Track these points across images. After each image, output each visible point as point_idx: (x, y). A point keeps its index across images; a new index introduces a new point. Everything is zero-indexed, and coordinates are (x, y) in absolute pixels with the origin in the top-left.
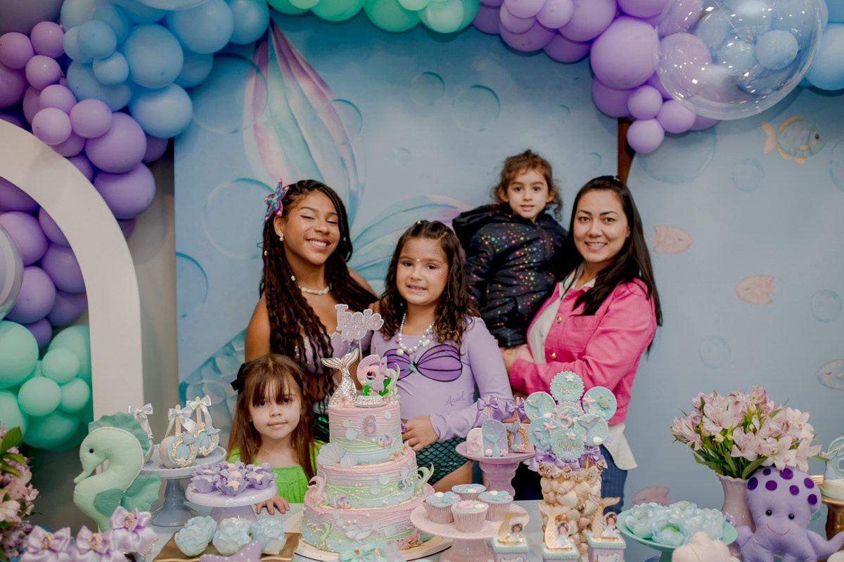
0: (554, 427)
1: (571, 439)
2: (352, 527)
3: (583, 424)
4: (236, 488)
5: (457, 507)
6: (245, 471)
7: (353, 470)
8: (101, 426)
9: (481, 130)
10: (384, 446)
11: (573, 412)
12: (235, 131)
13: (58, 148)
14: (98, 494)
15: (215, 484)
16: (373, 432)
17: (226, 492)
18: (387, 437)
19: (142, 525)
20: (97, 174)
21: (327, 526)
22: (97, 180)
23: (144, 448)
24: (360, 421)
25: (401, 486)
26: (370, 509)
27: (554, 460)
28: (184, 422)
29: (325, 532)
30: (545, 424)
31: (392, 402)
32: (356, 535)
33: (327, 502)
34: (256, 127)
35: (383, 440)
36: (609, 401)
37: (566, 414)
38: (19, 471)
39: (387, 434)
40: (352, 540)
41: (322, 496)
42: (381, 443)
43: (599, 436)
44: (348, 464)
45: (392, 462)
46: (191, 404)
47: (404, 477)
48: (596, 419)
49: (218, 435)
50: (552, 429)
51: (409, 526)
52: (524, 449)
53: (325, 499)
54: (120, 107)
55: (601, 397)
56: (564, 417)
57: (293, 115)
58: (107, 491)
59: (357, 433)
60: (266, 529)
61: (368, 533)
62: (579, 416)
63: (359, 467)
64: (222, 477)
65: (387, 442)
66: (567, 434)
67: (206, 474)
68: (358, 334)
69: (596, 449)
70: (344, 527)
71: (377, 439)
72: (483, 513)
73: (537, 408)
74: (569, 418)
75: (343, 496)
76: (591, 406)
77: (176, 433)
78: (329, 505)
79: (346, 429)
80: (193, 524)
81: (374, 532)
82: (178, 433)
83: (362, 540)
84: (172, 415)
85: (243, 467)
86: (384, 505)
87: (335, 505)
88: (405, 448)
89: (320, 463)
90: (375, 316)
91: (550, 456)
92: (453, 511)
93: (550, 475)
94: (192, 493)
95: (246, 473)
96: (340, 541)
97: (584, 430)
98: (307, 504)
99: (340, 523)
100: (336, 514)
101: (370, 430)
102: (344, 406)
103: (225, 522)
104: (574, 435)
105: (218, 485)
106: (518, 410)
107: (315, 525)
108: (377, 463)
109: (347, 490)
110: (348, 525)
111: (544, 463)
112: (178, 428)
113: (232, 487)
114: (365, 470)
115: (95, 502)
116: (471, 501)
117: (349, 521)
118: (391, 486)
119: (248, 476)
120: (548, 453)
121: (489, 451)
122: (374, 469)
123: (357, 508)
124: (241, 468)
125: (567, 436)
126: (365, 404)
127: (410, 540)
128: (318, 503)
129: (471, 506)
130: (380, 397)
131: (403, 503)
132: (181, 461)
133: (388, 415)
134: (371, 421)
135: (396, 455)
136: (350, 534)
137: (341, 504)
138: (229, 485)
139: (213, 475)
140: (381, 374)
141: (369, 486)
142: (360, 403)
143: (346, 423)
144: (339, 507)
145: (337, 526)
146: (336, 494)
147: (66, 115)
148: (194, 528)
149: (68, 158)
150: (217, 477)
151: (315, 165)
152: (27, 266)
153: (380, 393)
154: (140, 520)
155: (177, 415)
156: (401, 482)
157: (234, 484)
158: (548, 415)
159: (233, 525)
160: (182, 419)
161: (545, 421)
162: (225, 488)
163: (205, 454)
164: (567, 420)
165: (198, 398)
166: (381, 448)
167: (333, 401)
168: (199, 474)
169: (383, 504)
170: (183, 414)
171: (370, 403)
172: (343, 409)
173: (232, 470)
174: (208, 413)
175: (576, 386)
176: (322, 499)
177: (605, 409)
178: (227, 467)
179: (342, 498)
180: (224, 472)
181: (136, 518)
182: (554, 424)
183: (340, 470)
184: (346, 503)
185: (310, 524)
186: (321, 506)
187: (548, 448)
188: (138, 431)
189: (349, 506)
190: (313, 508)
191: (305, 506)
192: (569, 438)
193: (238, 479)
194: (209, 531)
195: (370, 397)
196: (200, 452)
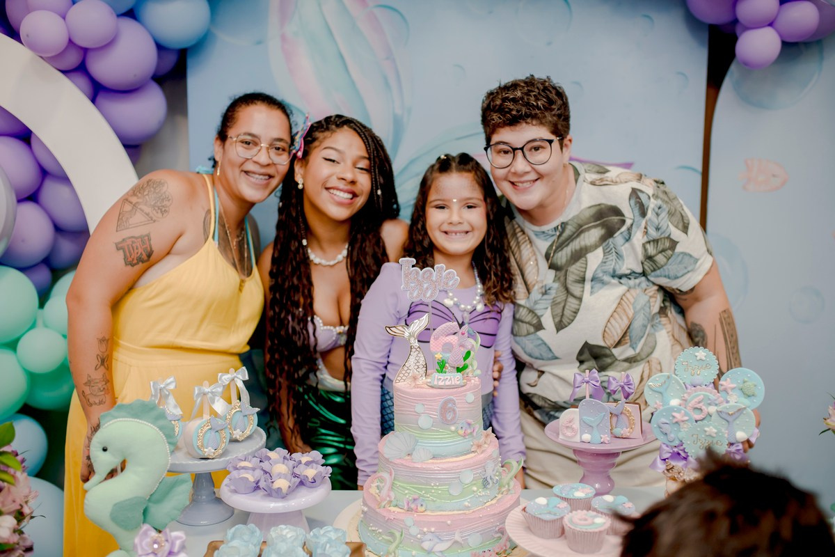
0: (686, 418)
1: (710, 436)
2: (429, 536)
3: (724, 416)
4: (285, 489)
5: (571, 521)
6: (291, 463)
7: (429, 466)
8: (116, 418)
9: (549, 44)
10: (464, 436)
11: (709, 399)
12: (259, 43)
13: (53, 60)
14: (115, 505)
15: (257, 484)
16: (454, 418)
17: (272, 493)
18: (469, 424)
19: (176, 550)
20: (98, 91)
21: (398, 534)
22: (100, 99)
23: (169, 443)
24: (438, 406)
25: (485, 483)
26: (450, 513)
27: (685, 459)
28: (213, 402)
29: (394, 541)
30: (674, 414)
31: (473, 381)
32: (435, 545)
33: (394, 503)
34: (283, 38)
35: (464, 428)
36: (755, 386)
37: (699, 402)
38: (14, 476)
39: (469, 421)
40: (429, 552)
41: (389, 496)
42: (461, 432)
43: (744, 431)
44: (421, 459)
45: (473, 455)
46: (223, 378)
47: (489, 472)
48: (740, 410)
49: (256, 416)
50: (683, 421)
51: (497, 532)
52: (628, 434)
53: (393, 498)
54: (124, 10)
55: (744, 382)
56: (698, 406)
57: (326, 23)
58: (127, 500)
59: (432, 420)
60: (328, 545)
61: (449, 544)
62: (716, 405)
63: (436, 461)
64: (266, 472)
65: (469, 431)
66: (706, 429)
67: (243, 468)
68: (428, 295)
69: (738, 446)
70: (419, 536)
71: (457, 428)
72: (605, 530)
73: (660, 393)
74: (704, 407)
75: (416, 497)
76: (730, 393)
77: (204, 415)
78: (396, 506)
79: (418, 415)
80: (233, 538)
81: (456, 542)
82: (206, 417)
83: (441, 552)
84: (198, 394)
85: (288, 456)
86: (468, 508)
87: (406, 507)
88: (487, 436)
89: (386, 456)
90: (449, 273)
91: (679, 454)
92: (565, 526)
93: (682, 479)
94: (230, 494)
95: (294, 468)
96: (414, 553)
97: (724, 422)
98: (369, 503)
99: (414, 531)
100: (409, 520)
101: (449, 416)
102: (414, 387)
103: (274, 533)
104: (715, 431)
105: (262, 484)
106: (623, 387)
107: (381, 531)
108: (457, 457)
109: (421, 489)
110: (424, 534)
111: (673, 463)
112: (206, 410)
113: (279, 489)
114: (441, 466)
115: (112, 514)
116: (585, 511)
117: (425, 530)
118: (475, 484)
119: (297, 471)
120: (676, 450)
121: (587, 437)
122: (454, 465)
123: (433, 511)
124: (285, 458)
125: (706, 431)
126: (441, 383)
127: (497, 551)
128: (383, 504)
129: (589, 521)
130: (459, 375)
131: (488, 504)
132: (208, 451)
133: (470, 397)
134: (450, 405)
135: (479, 446)
136: (426, 545)
137: (413, 506)
138: (276, 485)
139: (254, 469)
140: (462, 346)
141: (449, 485)
142: (436, 383)
143: (419, 408)
144: (409, 510)
145: (410, 535)
146: (406, 494)
147: (62, 20)
148: (235, 543)
149: (64, 72)
150: (258, 473)
151: (353, 83)
152: (20, 201)
153: (459, 370)
154: (173, 544)
155: (205, 394)
156: (485, 479)
157: (282, 484)
158: (675, 402)
159: (283, 539)
160: (211, 398)
161: (675, 411)
162: (270, 489)
163: (240, 439)
164: (701, 409)
165: (232, 370)
166: (462, 438)
167: (399, 378)
168: (236, 469)
169: (465, 506)
170: (212, 393)
171: (448, 383)
172: (415, 390)
173: (276, 462)
174: (245, 389)
175: (708, 366)
176: (388, 499)
177: (749, 396)
178: (269, 459)
179: (415, 500)
180: (266, 465)
181: (167, 541)
182: (686, 414)
183: (412, 465)
184: (419, 505)
185: (373, 528)
186: (387, 506)
187: (677, 443)
188: (162, 422)
189: (423, 509)
190: (378, 510)
191: (365, 504)
192: (707, 434)
193: (285, 476)
194: (255, 545)
195: (448, 376)
196: (234, 437)
